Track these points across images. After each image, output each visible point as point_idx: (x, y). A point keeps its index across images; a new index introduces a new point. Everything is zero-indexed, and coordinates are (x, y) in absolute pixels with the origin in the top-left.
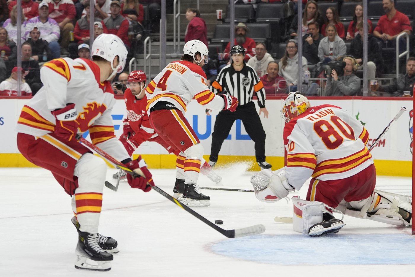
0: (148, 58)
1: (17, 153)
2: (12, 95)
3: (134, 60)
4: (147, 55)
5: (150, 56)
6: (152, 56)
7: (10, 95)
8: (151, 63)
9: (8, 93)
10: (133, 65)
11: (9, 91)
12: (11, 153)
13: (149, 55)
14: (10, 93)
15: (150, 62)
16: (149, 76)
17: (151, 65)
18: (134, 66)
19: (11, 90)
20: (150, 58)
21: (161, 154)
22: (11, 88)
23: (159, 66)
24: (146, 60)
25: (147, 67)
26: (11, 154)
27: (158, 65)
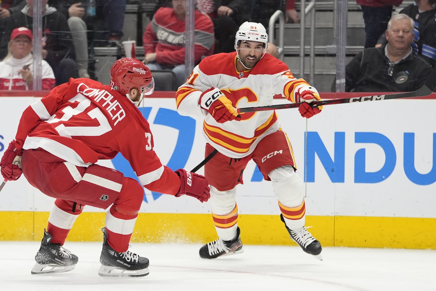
0: (310, 11)
1: (32, 210)
2: (13, 88)
3: (280, 14)
4: (308, 5)
5: (314, 6)
6: (317, 6)
7: (10, 89)
8: (315, 22)
9: (6, 84)
10: (277, 26)
11: (7, 80)
12: (19, 210)
13: (311, 5)
14: (10, 85)
15: (313, 18)
16: (310, 49)
17: (315, 25)
18: (278, 28)
19: (11, 78)
20: (313, 11)
21: (336, 214)
22: (10, 75)
23: (332, 28)
24: (306, 15)
25: (307, 29)
26: (19, 213)
27: (330, 25)
